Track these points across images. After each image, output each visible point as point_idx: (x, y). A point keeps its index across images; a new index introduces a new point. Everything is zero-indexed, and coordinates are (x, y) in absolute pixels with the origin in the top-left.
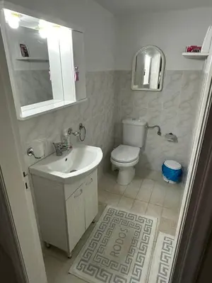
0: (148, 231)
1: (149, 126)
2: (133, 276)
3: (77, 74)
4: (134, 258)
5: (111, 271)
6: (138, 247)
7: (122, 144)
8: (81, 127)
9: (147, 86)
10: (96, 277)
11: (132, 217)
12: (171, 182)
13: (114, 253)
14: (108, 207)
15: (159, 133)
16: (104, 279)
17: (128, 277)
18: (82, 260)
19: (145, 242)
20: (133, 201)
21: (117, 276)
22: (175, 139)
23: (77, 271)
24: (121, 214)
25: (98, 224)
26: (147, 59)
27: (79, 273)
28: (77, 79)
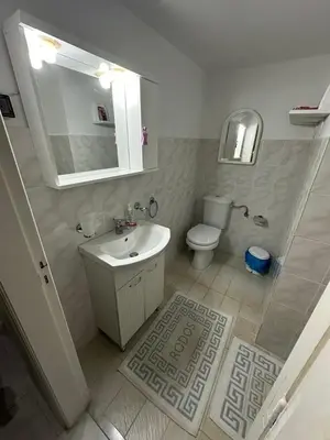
0: (219, 332)
1: (236, 205)
2: (193, 392)
3: (145, 135)
4: (197, 366)
5: (167, 379)
6: (204, 351)
7: (202, 223)
8: (152, 201)
9: (239, 160)
10: (147, 383)
11: (203, 309)
12: (254, 272)
13: (175, 355)
14: (178, 293)
15: (246, 214)
16: (157, 387)
17: (186, 391)
18: (136, 356)
19: (214, 346)
20: (207, 290)
21: (172, 387)
22: (265, 223)
23: (127, 369)
24: (190, 305)
25: (162, 313)
26: (241, 129)
27: (130, 373)
28: (145, 143)
